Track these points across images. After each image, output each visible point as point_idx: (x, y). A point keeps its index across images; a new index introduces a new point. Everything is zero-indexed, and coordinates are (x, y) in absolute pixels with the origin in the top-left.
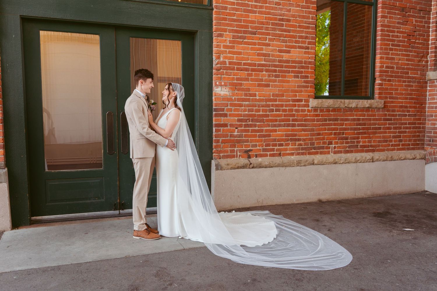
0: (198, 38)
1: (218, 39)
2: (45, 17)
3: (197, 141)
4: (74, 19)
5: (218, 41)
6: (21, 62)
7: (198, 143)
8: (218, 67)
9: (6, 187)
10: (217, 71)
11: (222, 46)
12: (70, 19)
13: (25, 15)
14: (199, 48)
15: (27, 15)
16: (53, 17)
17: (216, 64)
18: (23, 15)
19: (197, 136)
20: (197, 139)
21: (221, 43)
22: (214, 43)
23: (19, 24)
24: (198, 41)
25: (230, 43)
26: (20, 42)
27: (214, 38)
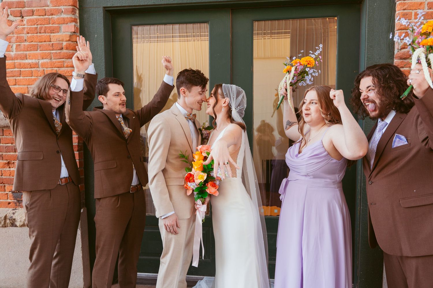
0: (367, 6)
1: (405, 3)
2: (134, 5)
3: (360, 181)
4: (171, 3)
5: (405, 7)
6: (104, 70)
7: (362, 185)
8: (404, 54)
9: (79, 235)
10: (402, 60)
11: (413, 14)
12: (166, 3)
13: (109, 6)
14: (368, 25)
15: (111, 5)
16: (144, 4)
17: (401, 49)
18: (107, 6)
19: (360, 172)
20: (359, 177)
21: (411, 11)
22: (397, 12)
23: (103, 18)
24: (367, 12)
25: (430, 8)
26: (103, 43)
27: (397, 3)
